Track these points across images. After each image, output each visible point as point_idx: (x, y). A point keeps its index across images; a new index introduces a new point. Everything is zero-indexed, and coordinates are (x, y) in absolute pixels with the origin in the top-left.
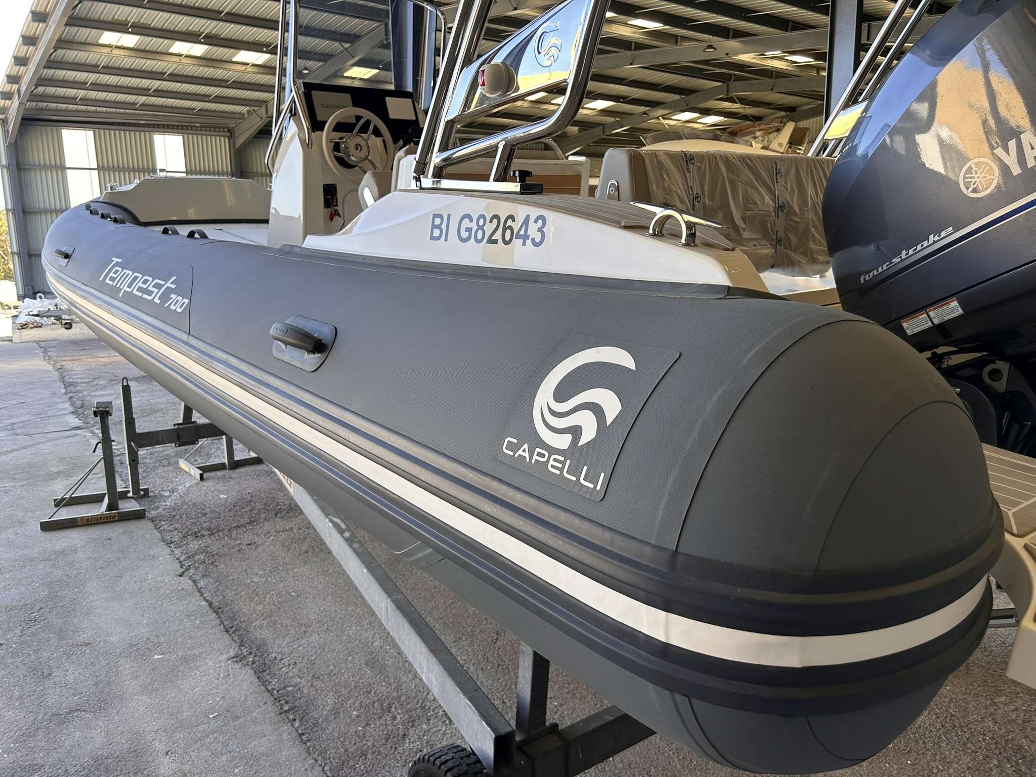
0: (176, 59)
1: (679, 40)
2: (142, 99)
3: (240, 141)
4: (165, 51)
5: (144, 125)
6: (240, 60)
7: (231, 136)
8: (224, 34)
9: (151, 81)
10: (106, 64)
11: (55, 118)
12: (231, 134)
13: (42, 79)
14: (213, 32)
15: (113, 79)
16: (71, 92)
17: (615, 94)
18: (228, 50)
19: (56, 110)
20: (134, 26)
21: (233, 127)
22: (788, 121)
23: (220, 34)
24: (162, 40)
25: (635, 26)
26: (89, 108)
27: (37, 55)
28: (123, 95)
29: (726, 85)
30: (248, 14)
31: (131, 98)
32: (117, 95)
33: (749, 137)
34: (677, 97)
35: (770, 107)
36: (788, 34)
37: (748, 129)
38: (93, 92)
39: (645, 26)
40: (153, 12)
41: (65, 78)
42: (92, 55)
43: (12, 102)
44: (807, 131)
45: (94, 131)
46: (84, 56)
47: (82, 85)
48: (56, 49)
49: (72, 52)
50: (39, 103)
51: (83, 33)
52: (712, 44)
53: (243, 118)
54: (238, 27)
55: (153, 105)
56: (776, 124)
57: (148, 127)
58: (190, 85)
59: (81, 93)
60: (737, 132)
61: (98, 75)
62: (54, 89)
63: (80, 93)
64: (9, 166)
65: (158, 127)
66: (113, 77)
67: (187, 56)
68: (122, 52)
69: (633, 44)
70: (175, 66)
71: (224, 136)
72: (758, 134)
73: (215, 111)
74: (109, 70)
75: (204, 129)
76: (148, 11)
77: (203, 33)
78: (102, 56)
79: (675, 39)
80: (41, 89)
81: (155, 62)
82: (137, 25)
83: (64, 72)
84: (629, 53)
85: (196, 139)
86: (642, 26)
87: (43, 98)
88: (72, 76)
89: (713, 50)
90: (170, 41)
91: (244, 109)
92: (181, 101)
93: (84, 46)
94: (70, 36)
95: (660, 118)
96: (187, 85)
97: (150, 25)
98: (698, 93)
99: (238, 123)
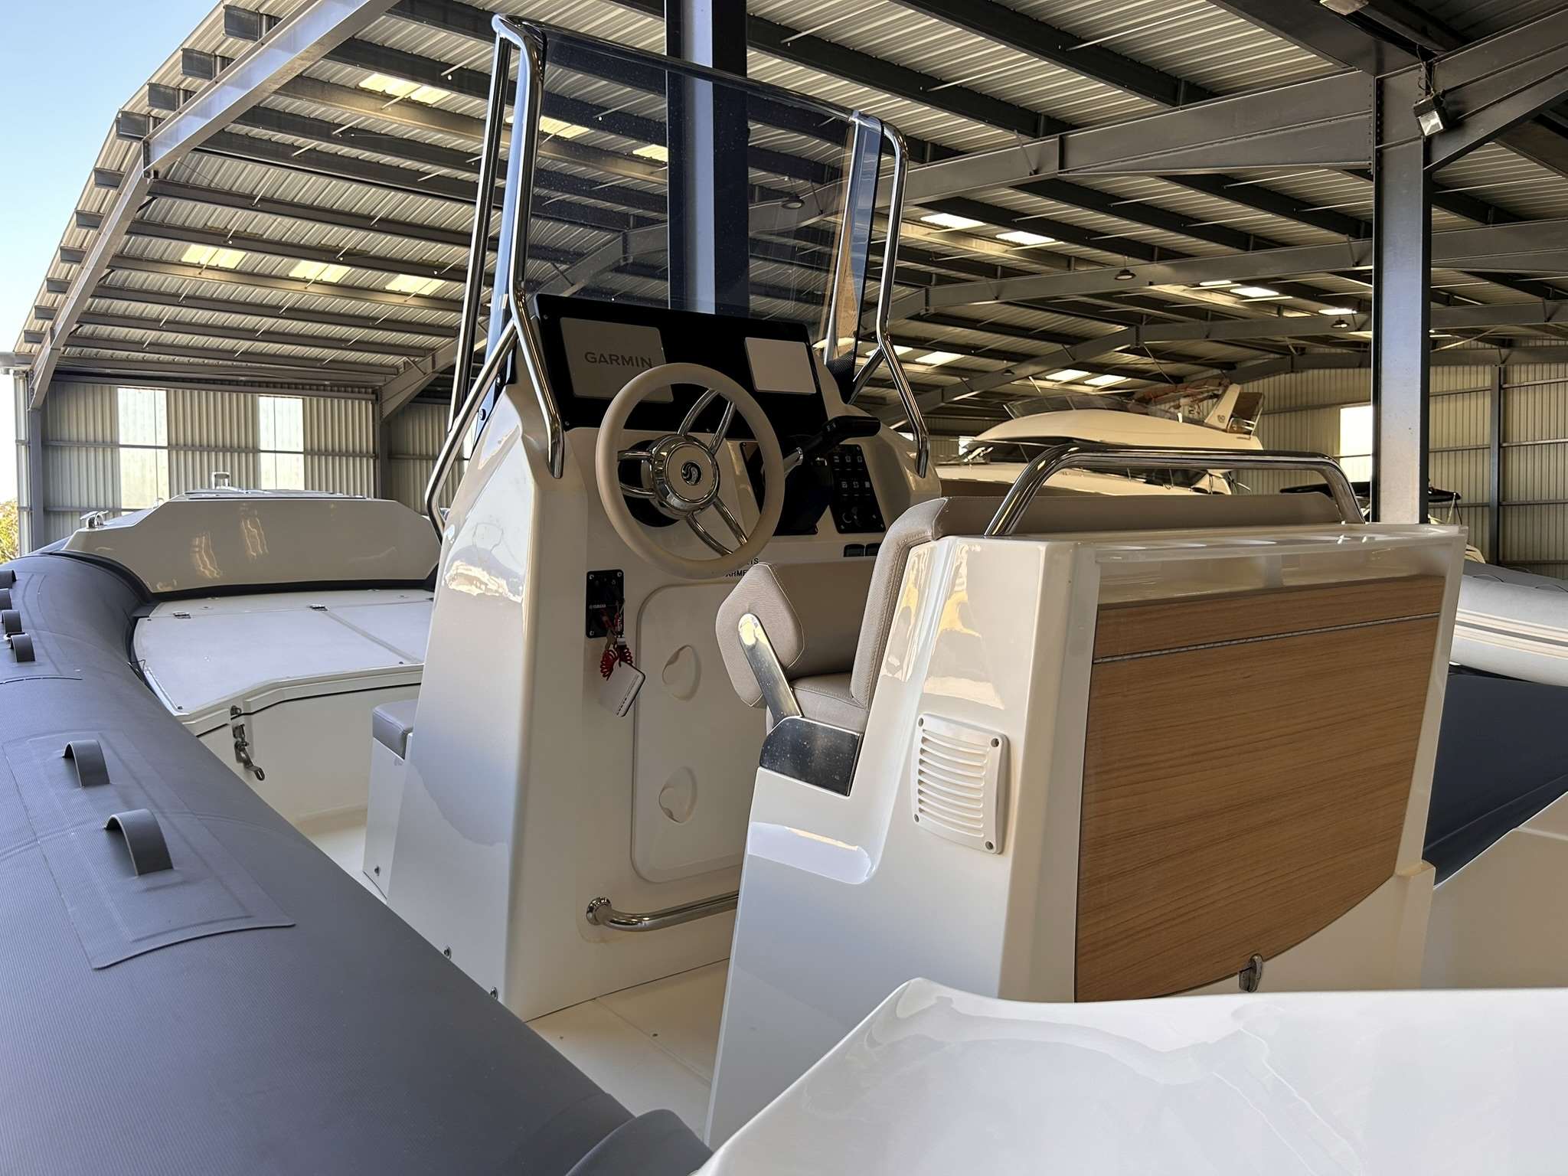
0: (300, 286)
1: (1073, 262)
2: (244, 345)
3: (389, 408)
4: (284, 275)
5: (245, 384)
6: (396, 289)
7: (377, 399)
8: (374, 251)
9: (259, 318)
10: (191, 293)
11: (108, 371)
12: (377, 396)
13: (91, 314)
14: (358, 248)
15: (201, 315)
16: (136, 334)
17: (964, 343)
18: (380, 273)
19: (112, 359)
20: (236, 236)
21: (380, 387)
22: (1231, 384)
23: (369, 250)
24: (280, 258)
25: (1008, 241)
26: (162, 357)
27: (82, 277)
28: (217, 339)
29: (1134, 329)
30: (414, 221)
31: (228, 343)
32: (206, 338)
33: (1168, 406)
34: (1058, 347)
35: (1199, 361)
36: (1250, 254)
37: (1167, 394)
38: (170, 334)
39: (1021, 242)
40: (267, 216)
41: (127, 313)
42: (170, 278)
43: (42, 347)
44: (1260, 398)
45: (167, 391)
46: (158, 280)
47: (153, 323)
48: (112, 268)
49: (139, 274)
50: (85, 349)
51: (158, 246)
52: (1128, 268)
53: (397, 373)
54: (397, 239)
55: (261, 354)
56: (1211, 388)
57: (252, 386)
58: (319, 325)
59: (151, 335)
60: (1151, 399)
61: (179, 309)
62: (110, 328)
63: (149, 336)
64: (29, 443)
65: (267, 387)
66: (201, 312)
67: (316, 282)
68: (216, 275)
69: (1000, 268)
70: (297, 296)
71: (367, 400)
72: (1183, 401)
73: (355, 363)
74: (196, 301)
75: (336, 389)
76: (260, 215)
77: (343, 248)
78: (185, 280)
79: (1067, 261)
80: (88, 329)
81: (268, 291)
82: (243, 235)
83: (126, 303)
84: (992, 281)
85: (323, 404)
86: (1017, 241)
87: (92, 341)
88: (137, 311)
89: (1130, 277)
90: (292, 260)
91: (399, 360)
92: (303, 348)
93: (159, 265)
94: (137, 250)
95: (1030, 377)
96: (315, 325)
97: (262, 235)
98: (1091, 342)
99: (388, 380)
